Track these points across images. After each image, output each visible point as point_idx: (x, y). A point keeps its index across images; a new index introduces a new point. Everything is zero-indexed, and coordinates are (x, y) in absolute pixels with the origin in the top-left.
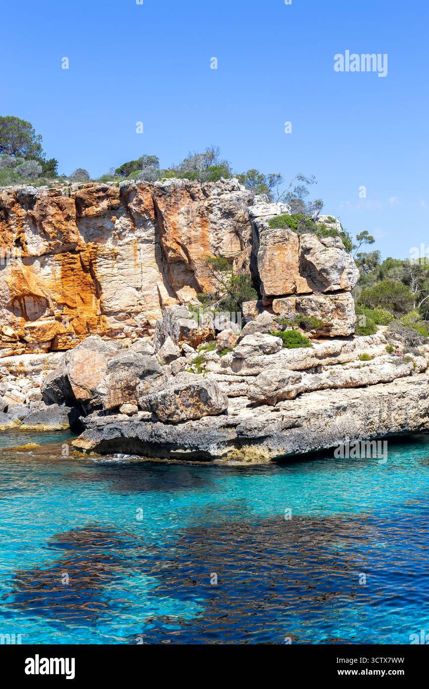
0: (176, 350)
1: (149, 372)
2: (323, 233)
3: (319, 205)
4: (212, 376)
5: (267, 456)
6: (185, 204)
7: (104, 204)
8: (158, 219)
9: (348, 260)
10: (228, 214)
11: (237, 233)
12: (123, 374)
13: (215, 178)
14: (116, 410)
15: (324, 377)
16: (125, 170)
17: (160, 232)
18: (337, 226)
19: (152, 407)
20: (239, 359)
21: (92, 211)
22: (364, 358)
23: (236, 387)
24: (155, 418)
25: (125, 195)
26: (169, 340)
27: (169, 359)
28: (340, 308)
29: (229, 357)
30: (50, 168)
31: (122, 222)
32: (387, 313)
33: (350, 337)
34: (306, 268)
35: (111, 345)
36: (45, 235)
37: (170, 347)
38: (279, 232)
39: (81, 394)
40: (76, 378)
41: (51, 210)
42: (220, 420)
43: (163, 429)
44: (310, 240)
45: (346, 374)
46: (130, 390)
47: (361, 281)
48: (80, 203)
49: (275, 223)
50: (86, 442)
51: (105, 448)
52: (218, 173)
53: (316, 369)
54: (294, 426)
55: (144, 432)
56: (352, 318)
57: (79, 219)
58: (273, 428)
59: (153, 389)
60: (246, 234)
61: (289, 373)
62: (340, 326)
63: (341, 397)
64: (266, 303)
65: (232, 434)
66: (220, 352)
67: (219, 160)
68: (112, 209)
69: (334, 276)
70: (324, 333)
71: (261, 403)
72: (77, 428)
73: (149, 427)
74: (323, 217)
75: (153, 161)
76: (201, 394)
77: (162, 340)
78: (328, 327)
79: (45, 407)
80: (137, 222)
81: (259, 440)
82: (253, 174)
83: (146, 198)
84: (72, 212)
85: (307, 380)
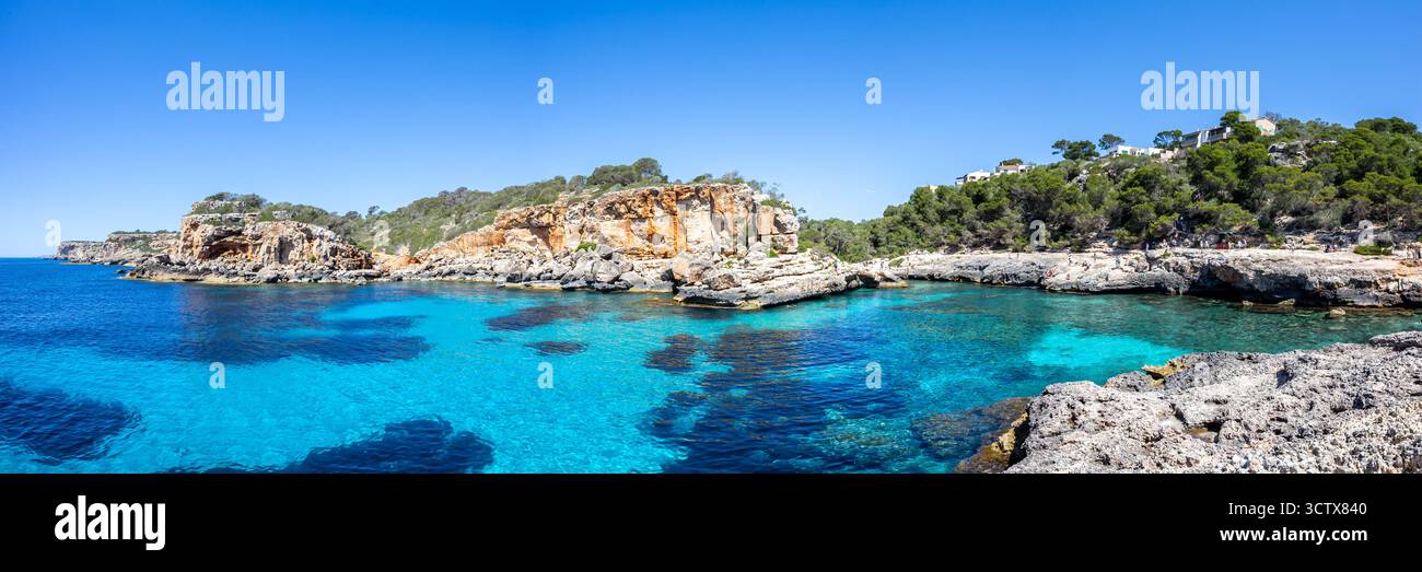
0: (719, 258)
1: (708, 268)
2: (784, 208)
3: (783, 195)
4: (735, 270)
5: (759, 305)
6: (724, 194)
7: (688, 194)
8: (712, 201)
9: (795, 220)
10: (743, 199)
11: (746, 207)
12: (696, 269)
13: (737, 183)
14: (692, 284)
15: (784, 271)
16: (697, 180)
17: (713, 206)
18: (790, 205)
19: (708, 283)
20: (747, 262)
21: (683, 197)
22: (802, 262)
23: (745, 275)
24: (710, 288)
25: (698, 190)
26: (716, 254)
27: (716, 262)
28: (791, 241)
29: (742, 261)
30: (665, 179)
31: (696, 202)
32: (812, 243)
33: (795, 253)
34: (777, 223)
35: (690, 256)
36: (663, 208)
37: (717, 257)
38: (765, 207)
39: (677, 277)
40: (675, 270)
41: (665, 197)
42: (739, 289)
43: (713, 292)
44: (778, 211)
45: (793, 269)
46: (699, 276)
47: (800, 229)
48: (678, 194)
49: (763, 203)
50: (679, 298)
51: (687, 300)
52: (738, 181)
53: (781, 267)
54: (771, 292)
55: (705, 294)
56: (796, 245)
57: (677, 201)
58: (762, 293)
59: (709, 275)
60: (750, 208)
61: (769, 269)
62: (792, 248)
63: (792, 279)
64: (759, 238)
65: (744, 295)
66: (739, 259)
67: (739, 176)
68: (692, 196)
69: (789, 226)
70: (784, 251)
71: (756, 282)
72: (676, 292)
73: (707, 291)
74: (784, 201)
75: (710, 176)
76: (730, 278)
77: (713, 254)
78: (786, 249)
79: (662, 282)
80: (703, 202)
81: (755, 298)
82: (753, 182)
83: (707, 192)
84: (674, 198)
85: (777, 272)
